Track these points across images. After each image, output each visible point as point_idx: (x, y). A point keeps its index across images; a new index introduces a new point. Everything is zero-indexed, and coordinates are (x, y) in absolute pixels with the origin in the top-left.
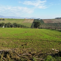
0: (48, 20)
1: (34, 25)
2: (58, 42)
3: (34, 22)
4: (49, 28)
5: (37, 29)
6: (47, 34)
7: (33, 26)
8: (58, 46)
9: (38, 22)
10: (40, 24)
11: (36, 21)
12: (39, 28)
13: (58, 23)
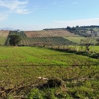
0: (32, 33)
1: (10, 41)
2: (48, 65)
3: (9, 36)
4: (35, 44)
5: (16, 47)
6: (32, 55)
7: (8, 42)
8: (48, 72)
9: (16, 36)
10: (21, 40)
11: (12, 34)
12: (19, 46)
13: (47, 36)
